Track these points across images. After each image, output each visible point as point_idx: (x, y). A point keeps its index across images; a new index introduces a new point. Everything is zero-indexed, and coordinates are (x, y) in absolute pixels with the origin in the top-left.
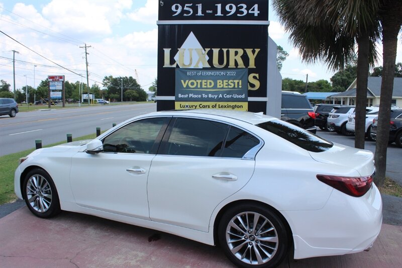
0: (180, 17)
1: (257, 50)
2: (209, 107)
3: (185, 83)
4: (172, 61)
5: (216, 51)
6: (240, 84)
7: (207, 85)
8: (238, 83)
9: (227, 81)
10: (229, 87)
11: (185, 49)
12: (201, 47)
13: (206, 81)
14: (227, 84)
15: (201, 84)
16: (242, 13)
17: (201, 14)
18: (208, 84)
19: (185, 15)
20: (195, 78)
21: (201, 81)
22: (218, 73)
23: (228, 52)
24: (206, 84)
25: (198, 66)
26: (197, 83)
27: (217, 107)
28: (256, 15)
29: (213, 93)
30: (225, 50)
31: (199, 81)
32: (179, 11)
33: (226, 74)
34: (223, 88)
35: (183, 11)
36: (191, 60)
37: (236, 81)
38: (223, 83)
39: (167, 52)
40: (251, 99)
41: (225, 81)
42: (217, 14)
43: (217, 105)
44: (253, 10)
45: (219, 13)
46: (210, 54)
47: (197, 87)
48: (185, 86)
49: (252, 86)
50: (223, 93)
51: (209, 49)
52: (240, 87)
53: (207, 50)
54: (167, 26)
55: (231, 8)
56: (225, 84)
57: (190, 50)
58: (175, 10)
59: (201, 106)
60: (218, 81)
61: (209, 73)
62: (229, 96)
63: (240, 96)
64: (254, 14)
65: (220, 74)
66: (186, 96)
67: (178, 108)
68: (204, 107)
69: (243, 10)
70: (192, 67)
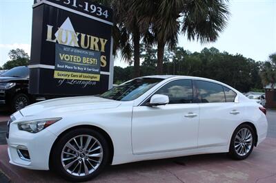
0: (61, 3)
1: (106, 40)
2: (77, 77)
3: (62, 56)
6: (96, 62)
9: (89, 59)
10: (90, 63)
13: (76, 57)
14: (89, 61)
15: (73, 58)
16: (99, 13)
17: (75, 6)
18: (77, 59)
19: (65, 3)
20: (69, 53)
22: (83, 52)
26: (70, 57)
27: (83, 77)
28: (106, 17)
29: (81, 66)
30: (88, 36)
31: (72, 56)
33: (89, 53)
34: (86, 63)
36: (67, 39)
37: (94, 60)
38: (86, 60)
40: (102, 73)
41: (87, 58)
43: (83, 75)
44: (105, 13)
45: (86, 9)
47: (70, 61)
48: (62, 59)
50: (86, 67)
52: (96, 64)
53: (78, 33)
55: (93, 8)
59: (72, 75)
60: (84, 58)
61: (78, 51)
62: (90, 70)
63: (96, 70)
65: (85, 52)
66: (63, 67)
67: (56, 76)
68: (74, 76)
69: (100, 11)
70: (67, 44)
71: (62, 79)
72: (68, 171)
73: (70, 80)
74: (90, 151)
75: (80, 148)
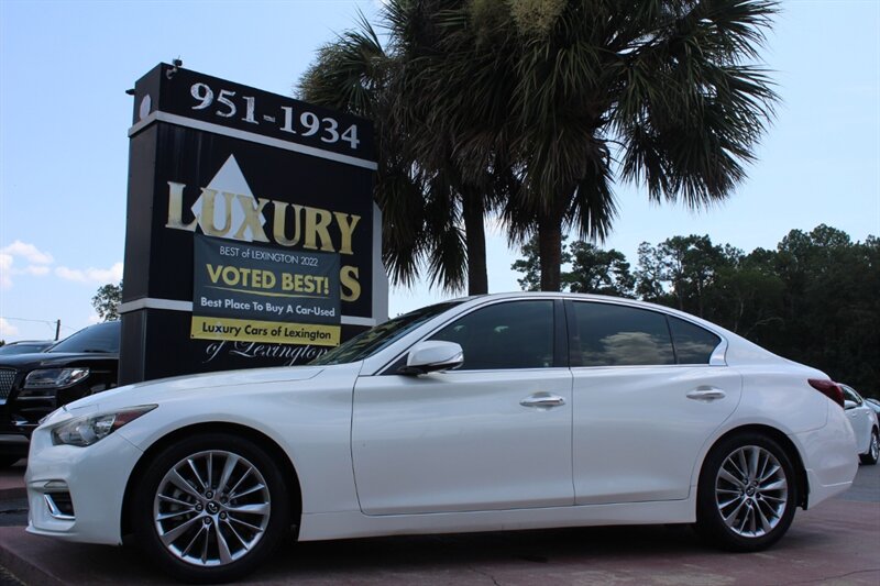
0: (208, 115)
1: (356, 219)
2: (266, 333)
3: (215, 272)
4: (188, 217)
5: (280, 208)
6: (326, 285)
7: (261, 282)
8: (323, 283)
9: (301, 277)
10: (306, 290)
11: (216, 192)
12: (250, 195)
13: (259, 272)
14: (301, 283)
15: (250, 276)
16: (330, 136)
17: (252, 120)
18: (262, 280)
19: (219, 113)
20: (238, 262)
21: (248, 271)
22: (283, 257)
23: (303, 213)
24: (259, 279)
25: (243, 236)
26: (241, 274)
27: (283, 333)
28: (354, 146)
29: (274, 301)
30: (298, 208)
31: (245, 271)
32: (207, 100)
33: (301, 261)
34: (293, 292)
35: (215, 105)
36: (229, 218)
37: (319, 279)
38: (293, 281)
39: (176, 191)
40: (346, 320)
41: (297, 277)
42: (284, 126)
43: (283, 329)
44: (349, 135)
45: (288, 128)
46: (269, 212)
47: (239, 285)
48: (215, 280)
49: (348, 292)
50: (294, 303)
51: (268, 201)
52: (326, 292)
53: (264, 202)
54: (179, 130)
55: (310, 120)
56: (298, 283)
57: (228, 196)
58: (198, 97)
59: (249, 330)
60: (285, 275)
61: (265, 255)
62: (306, 311)
63: (326, 313)
64: (350, 143)
65: (288, 258)
66: (217, 304)
67: (197, 332)
68: (256, 332)
69: (332, 130)
70: (229, 236)
71: (217, 343)
72: (172, 548)
73: (242, 346)
74: (232, 495)
75: (206, 486)
